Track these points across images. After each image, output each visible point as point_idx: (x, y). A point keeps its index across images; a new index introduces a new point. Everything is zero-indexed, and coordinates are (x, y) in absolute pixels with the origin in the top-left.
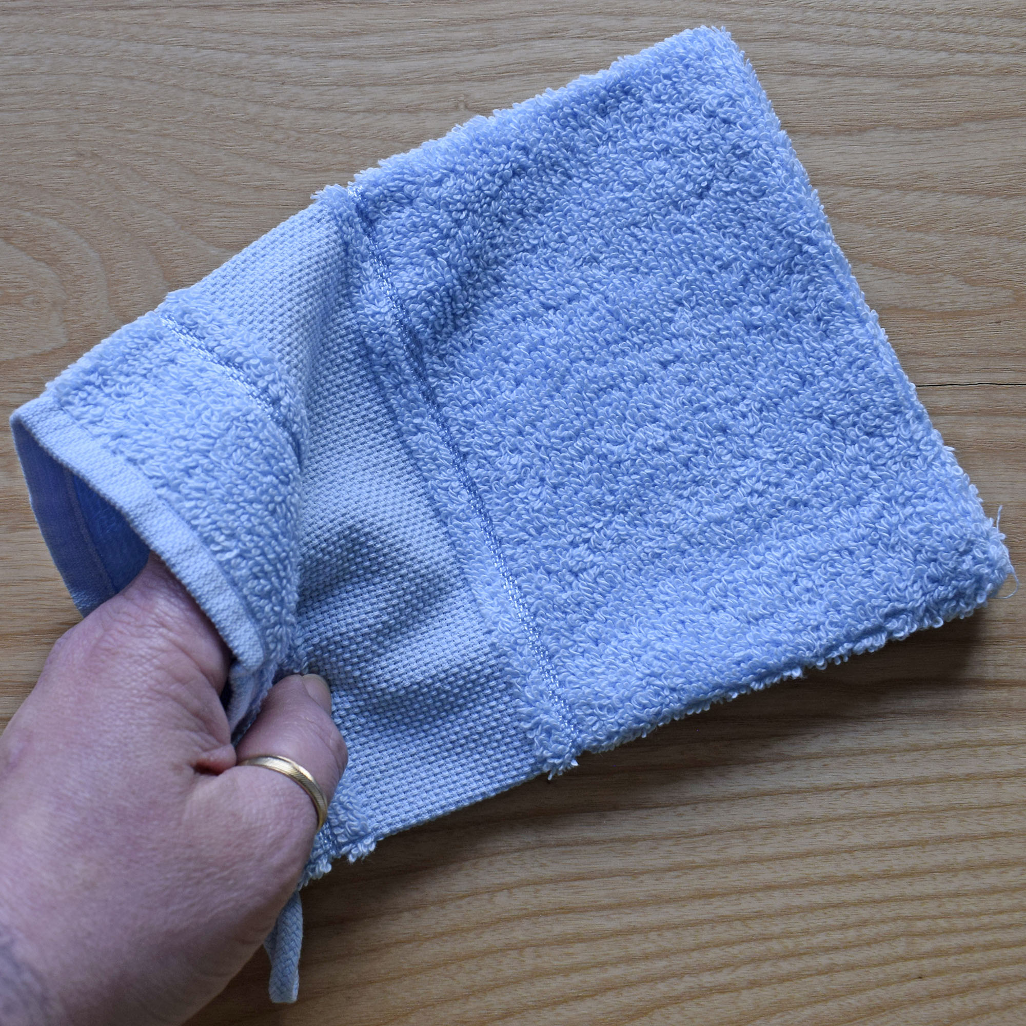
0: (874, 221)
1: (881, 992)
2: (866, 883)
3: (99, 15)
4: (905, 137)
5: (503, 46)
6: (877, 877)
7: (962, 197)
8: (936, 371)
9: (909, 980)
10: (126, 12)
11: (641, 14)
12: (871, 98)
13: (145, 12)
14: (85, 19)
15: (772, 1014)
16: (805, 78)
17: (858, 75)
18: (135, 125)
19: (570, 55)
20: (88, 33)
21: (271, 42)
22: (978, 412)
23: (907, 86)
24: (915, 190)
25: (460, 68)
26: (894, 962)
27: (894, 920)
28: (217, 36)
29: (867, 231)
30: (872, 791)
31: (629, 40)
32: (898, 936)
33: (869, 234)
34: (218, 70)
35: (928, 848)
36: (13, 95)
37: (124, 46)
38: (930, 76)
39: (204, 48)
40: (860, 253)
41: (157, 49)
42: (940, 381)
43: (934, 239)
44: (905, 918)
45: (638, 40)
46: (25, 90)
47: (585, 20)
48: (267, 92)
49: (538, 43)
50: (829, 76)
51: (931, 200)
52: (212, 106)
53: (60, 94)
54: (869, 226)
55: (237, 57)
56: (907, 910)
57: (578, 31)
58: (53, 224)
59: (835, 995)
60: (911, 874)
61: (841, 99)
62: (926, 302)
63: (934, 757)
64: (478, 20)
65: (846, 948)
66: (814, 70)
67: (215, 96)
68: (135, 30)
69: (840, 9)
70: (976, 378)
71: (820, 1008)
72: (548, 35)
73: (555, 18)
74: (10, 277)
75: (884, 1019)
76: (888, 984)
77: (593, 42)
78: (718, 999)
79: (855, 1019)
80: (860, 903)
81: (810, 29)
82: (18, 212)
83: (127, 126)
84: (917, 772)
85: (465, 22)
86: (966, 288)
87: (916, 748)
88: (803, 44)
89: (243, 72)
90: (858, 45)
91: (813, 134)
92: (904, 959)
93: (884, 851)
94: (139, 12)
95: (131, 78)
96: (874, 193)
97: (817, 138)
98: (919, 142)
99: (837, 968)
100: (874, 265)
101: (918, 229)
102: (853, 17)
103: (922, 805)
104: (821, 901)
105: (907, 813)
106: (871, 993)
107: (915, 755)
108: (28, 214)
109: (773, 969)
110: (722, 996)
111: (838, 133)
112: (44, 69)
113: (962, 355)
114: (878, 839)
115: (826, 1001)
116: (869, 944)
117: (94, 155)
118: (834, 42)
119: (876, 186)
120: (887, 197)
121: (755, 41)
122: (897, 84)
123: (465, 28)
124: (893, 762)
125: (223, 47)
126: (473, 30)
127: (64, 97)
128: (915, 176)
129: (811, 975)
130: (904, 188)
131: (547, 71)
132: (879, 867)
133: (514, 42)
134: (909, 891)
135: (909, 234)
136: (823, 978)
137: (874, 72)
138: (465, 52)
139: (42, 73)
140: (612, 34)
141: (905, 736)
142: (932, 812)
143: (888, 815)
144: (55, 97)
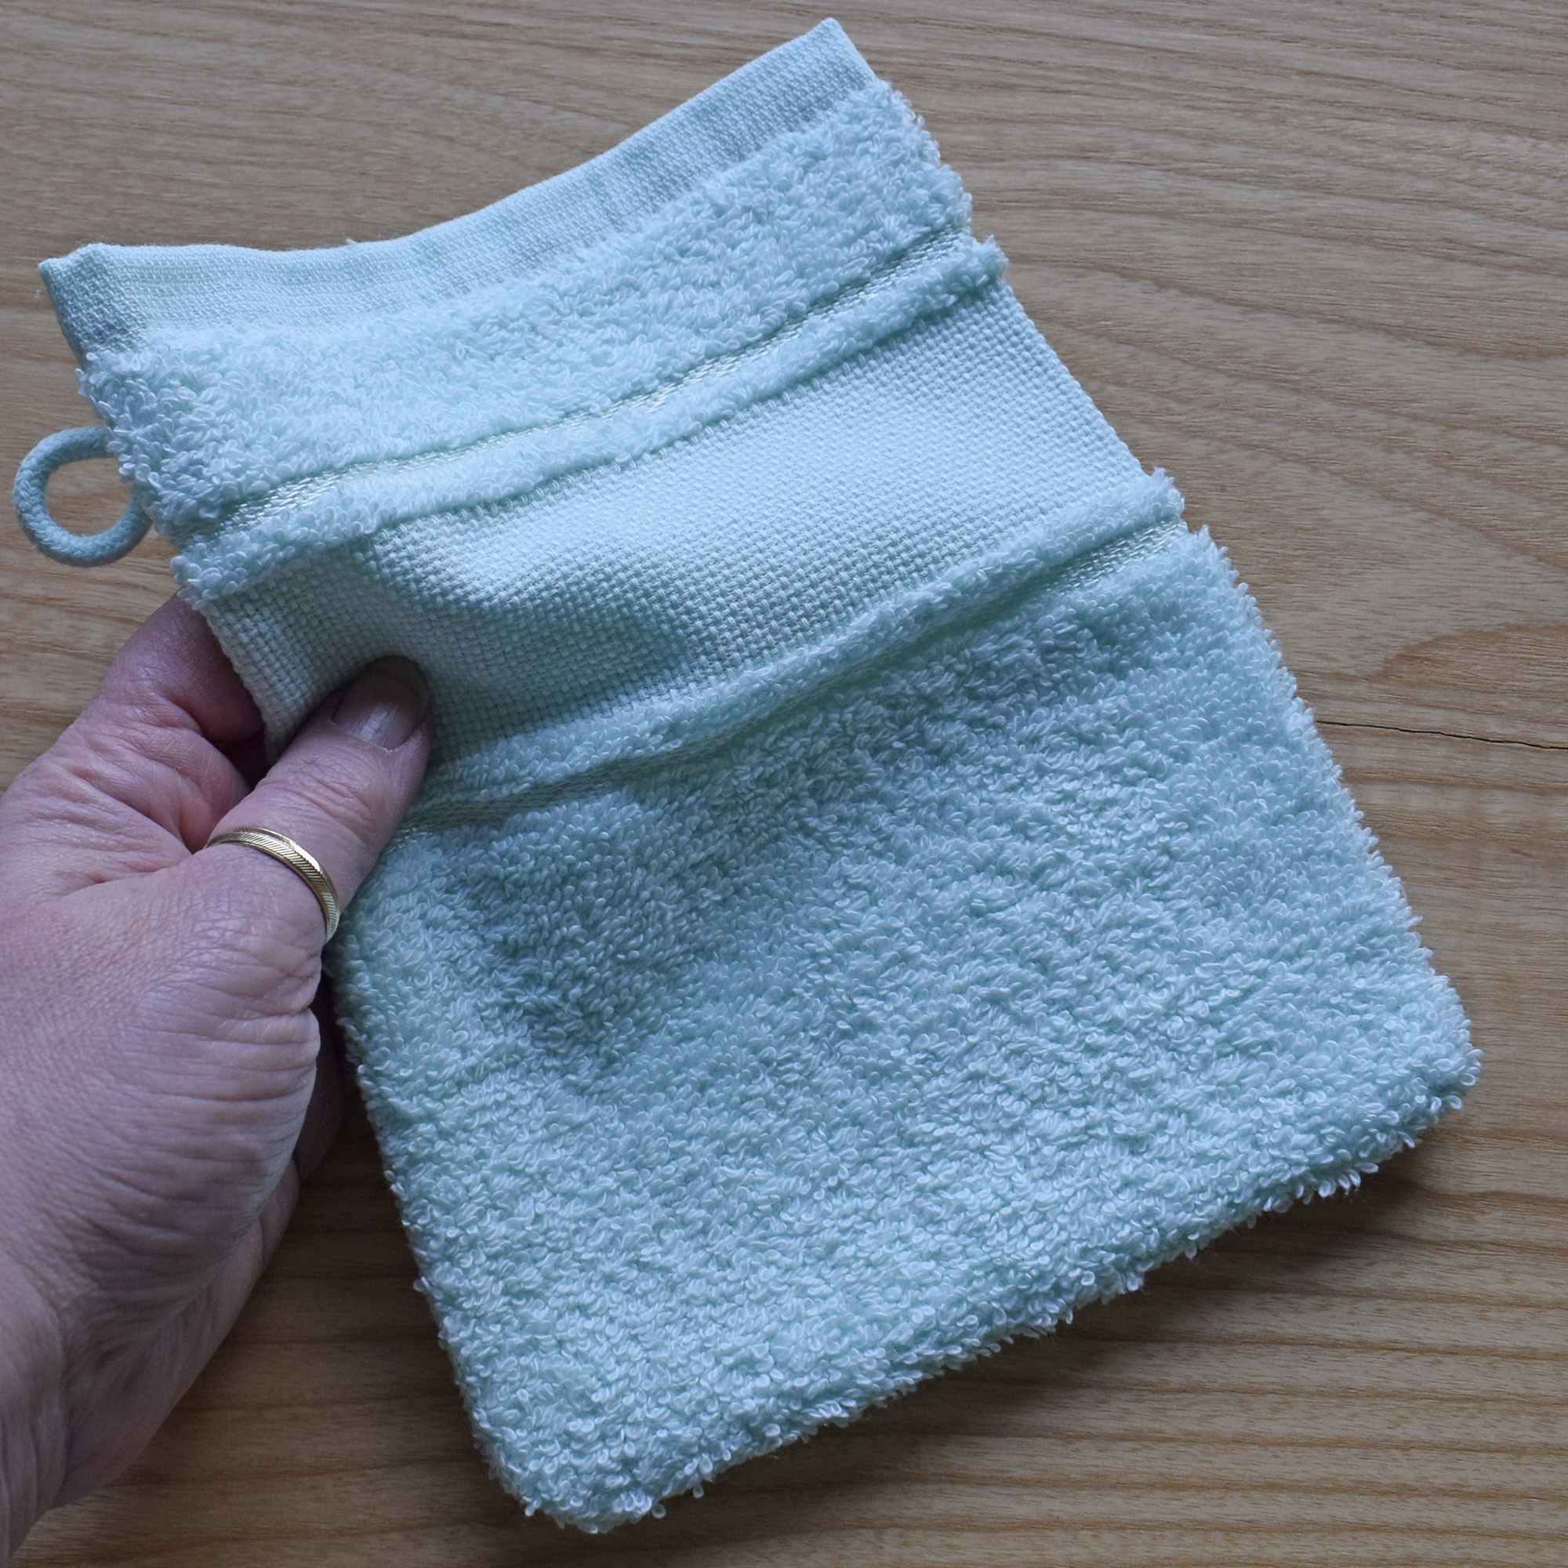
0: (1546, 493)
2: (1423, 1500)
3: (414, 40)
5: (1015, 162)
6: (1441, 1492)
10: (453, 42)
11: (1227, 141)
12: (1562, 308)
13: (483, 44)
14: (393, 44)
16: (1465, 266)
17: (1546, 271)
19: (1114, 188)
20: (394, 65)
28: (588, 94)
29: (1534, 507)
30: (1448, 1359)
31: (1205, 176)
33: (1536, 512)
34: (582, 144)
35: (1524, 1459)
36: (271, 142)
37: (445, 90)
39: (565, 109)
40: (1520, 538)
41: (495, 101)
45: (1218, 178)
46: (290, 137)
47: (1141, 138)
49: (1068, 165)
50: (1503, 267)
53: (341, 149)
54: (1539, 500)
56: (1483, 1550)
57: (1129, 154)
60: (1495, 1495)
61: (1516, 304)
63: (1550, 1320)
64: (981, 119)
66: (1479, 255)
68: (464, 69)
69: (1528, 170)
72: (1083, 154)
73: (1097, 130)
77: (1150, 173)
80: (1410, 1529)
81: (1481, 194)
84: (1521, 1339)
85: (962, 119)
87: (1521, 1302)
88: (1469, 216)
90: (1551, 226)
91: (1468, 351)
93: (1457, 1455)
94: (474, 43)
95: (450, 140)
96: (1551, 451)
97: (1474, 357)
100: (1540, 559)
102: (1548, 184)
103: (1522, 1391)
104: (1350, 1519)
105: (1495, 1400)
107: (1520, 1313)
111: (1507, 354)
112: (321, 109)
114: (1450, 1434)
118: (1515, 218)
119: (1556, 441)
121: (1394, 201)
123: (960, 128)
124: (1487, 1319)
125: (595, 111)
126: (971, 133)
127: (348, 154)
131: (1075, 207)
132: (1448, 1478)
133: (1032, 157)
134: (1488, 1521)
139: (319, 116)
140: (1181, 165)
141: (1508, 1281)
142: (1539, 1404)
143: (1469, 1399)
144: (334, 153)
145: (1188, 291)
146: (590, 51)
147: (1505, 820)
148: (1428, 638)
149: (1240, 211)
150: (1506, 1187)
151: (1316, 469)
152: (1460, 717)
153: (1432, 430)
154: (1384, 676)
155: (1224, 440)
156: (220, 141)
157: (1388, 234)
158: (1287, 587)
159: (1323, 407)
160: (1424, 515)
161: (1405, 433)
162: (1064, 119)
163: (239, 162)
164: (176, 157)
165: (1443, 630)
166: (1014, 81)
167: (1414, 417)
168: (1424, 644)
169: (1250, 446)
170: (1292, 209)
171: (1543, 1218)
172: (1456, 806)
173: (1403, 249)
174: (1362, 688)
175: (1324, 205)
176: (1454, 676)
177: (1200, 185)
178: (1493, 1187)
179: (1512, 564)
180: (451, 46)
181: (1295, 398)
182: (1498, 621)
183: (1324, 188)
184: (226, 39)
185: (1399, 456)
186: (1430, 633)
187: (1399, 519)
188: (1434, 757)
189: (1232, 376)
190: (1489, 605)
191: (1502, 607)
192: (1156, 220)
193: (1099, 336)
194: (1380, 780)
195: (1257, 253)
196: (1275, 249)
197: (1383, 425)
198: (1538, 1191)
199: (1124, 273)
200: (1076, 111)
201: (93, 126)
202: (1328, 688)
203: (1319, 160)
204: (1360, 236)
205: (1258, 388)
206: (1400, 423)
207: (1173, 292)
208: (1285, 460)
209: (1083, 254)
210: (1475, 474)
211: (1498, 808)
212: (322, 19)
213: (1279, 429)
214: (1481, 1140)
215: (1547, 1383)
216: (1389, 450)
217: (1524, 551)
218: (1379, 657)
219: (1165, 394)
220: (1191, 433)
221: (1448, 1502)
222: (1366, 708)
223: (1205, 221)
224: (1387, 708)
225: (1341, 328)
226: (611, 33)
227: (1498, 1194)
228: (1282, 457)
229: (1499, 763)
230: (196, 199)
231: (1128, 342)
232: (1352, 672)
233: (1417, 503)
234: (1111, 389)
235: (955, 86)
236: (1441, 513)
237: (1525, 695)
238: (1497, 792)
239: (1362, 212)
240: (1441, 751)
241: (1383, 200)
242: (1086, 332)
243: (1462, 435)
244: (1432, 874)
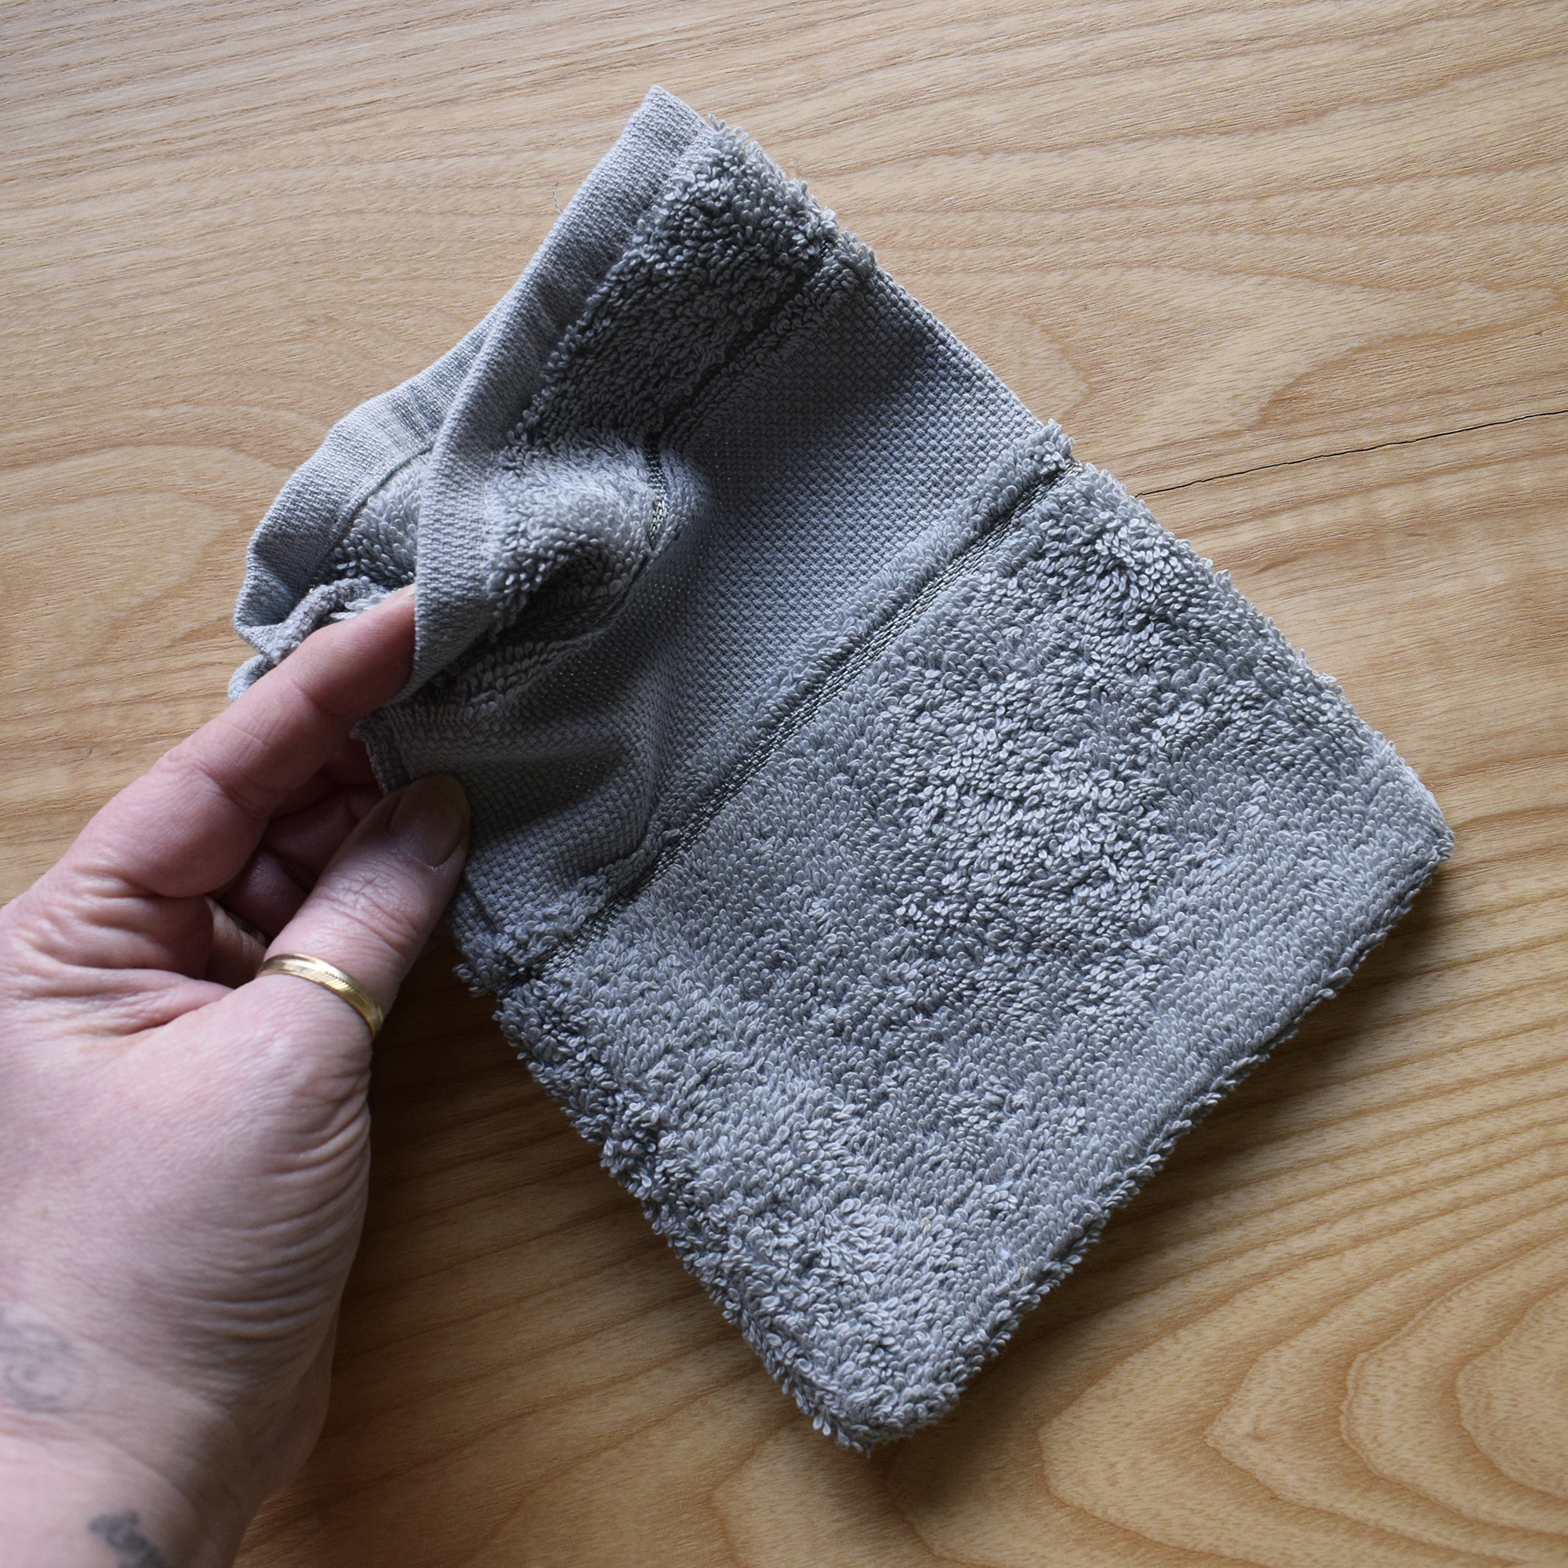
0: (1355, 230)
1: (1525, 1224)
2: (1483, 1087)
3: (305, 137)
4: (1378, 113)
5: (834, 87)
6: (1497, 1076)
7: (1465, 178)
8: (1467, 411)
9: (1559, 1203)
10: (339, 128)
11: (1005, 15)
12: (1326, 70)
13: (364, 123)
14: (288, 146)
15: (1389, 1276)
16: (1233, 59)
17: (1302, 43)
18: (375, 272)
19: (923, 83)
20: (294, 163)
21: (532, 134)
22: (1532, 455)
23: (1367, 47)
24: (1402, 180)
25: (783, 125)
26: (1537, 1183)
27: (1530, 1127)
29: (1348, 244)
30: (1472, 967)
31: (996, 50)
32: (1535, 1149)
33: (1351, 248)
34: (470, 182)
35: (1557, 1029)
36: (212, 260)
37: (343, 172)
38: (1398, 29)
39: (447, 157)
40: (1343, 273)
41: (387, 169)
42: (1475, 422)
43: (1438, 239)
44: (1543, 1124)
45: (1007, 48)
46: (226, 251)
47: (934, 34)
48: (539, 199)
49: (879, 75)
50: (1265, 51)
51: (1425, 189)
52: (469, 229)
53: (272, 248)
54: (1349, 237)
55: (492, 161)
56: (1543, 1113)
57: (927, 51)
58: (291, 416)
59: (1467, 1238)
60: (1541, 1065)
61: (1285, 78)
62: (1441, 324)
63: (1546, 910)
64: (796, 59)
65: (1471, 1175)
66: (1245, 46)
67: (472, 215)
68: (353, 148)
70: (1522, 410)
71: (1450, 1258)
72: (890, 62)
73: (895, 39)
74: (248, 494)
75: (1537, 1258)
76: (1535, 1213)
77: (949, 61)
78: (1315, 1266)
79: (1498, 1264)
80: (1481, 1114)
82: (243, 408)
83: (365, 275)
85: (780, 64)
86: (1489, 296)
87: (1519, 903)
88: (1225, 16)
89: (502, 178)
91: (1256, 130)
92: (1548, 1177)
93: (1500, 1042)
94: (355, 125)
95: (360, 212)
96: (1348, 193)
97: (1263, 134)
98: (1397, 117)
99: (1464, 1203)
100: (1364, 286)
101: (1414, 229)
103: (1540, 974)
104: (1429, 1120)
105: (1522, 988)
106: (1513, 1228)
107: (1521, 912)
108: (257, 410)
109: (1382, 1217)
110: (1320, 1263)
111: (1289, 123)
112: (245, 219)
113: (1499, 384)
114: (1491, 1028)
115: (1457, 1247)
116: (1500, 1165)
117: (330, 319)
119: (1350, 184)
120: (1366, 196)
121: (1161, 22)
122: (1357, 46)
123: (781, 72)
124: (1495, 925)
125: (472, 151)
126: (791, 73)
127: (279, 250)
128: (1399, 162)
129: (1431, 1217)
130: (1387, 179)
131: (896, 109)
132: (1499, 1064)
133: (846, 78)
134: (1542, 1088)
135: (1404, 238)
136: (1448, 1218)
137: (1324, 35)
138: (785, 103)
139: (245, 225)
140: (974, 47)
141: (1504, 888)
142: (1556, 981)
143: (1499, 994)
144: (267, 253)
145: (1010, 151)
146: (453, 101)
147: (1395, 512)
148: (1291, 381)
149: (1034, 70)
150: (1480, 812)
151: (1158, 267)
152: (1335, 437)
153: (1245, 206)
154: (1263, 422)
155: (1075, 266)
156: (169, 272)
157: (1162, 53)
158: (1161, 373)
159: (1149, 214)
160: (1259, 279)
161: (1223, 215)
162: (867, 37)
163: (191, 285)
164: (136, 296)
165: (1301, 370)
166: (814, 18)
167: (1227, 200)
168: (1289, 386)
169: (1096, 266)
170: (1077, 56)
171: (1517, 829)
172: (1352, 512)
173: (1177, 61)
174: (1248, 438)
175: (1102, 44)
176: (1321, 405)
177: (994, 58)
178: (1470, 816)
179: (1343, 297)
180: (336, 133)
181: (1124, 214)
182: (1344, 348)
183: (1098, 29)
184: (148, 184)
185: (1224, 236)
186: (1290, 376)
187: (1237, 289)
188: (1323, 478)
189: (1067, 211)
190: (1333, 338)
191: (1344, 335)
192: (966, 99)
193: (947, 211)
194: (1283, 510)
195: (1058, 101)
196: (1072, 93)
197: (1203, 214)
198: (1507, 808)
199: (952, 152)
200: (873, 28)
201: (59, 292)
202: (1220, 447)
203: (1088, 7)
204: (1139, 61)
205: (1093, 214)
206: (1218, 208)
207: (997, 156)
208: (1130, 268)
209: (914, 146)
210: (1290, 232)
211: (1388, 503)
212: (221, 143)
213: (1118, 244)
214: (1450, 780)
215: (1557, 961)
216: (1214, 233)
217: (1349, 283)
218: (1254, 408)
219: (1016, 243)
220: (1044, 269)
221: (1504, 1082)
222: (1256, 454)
223: (1007, 88)
224: (1272, 449)
225: (1144, 143)
226: (467, 81)
227: (1476, 820)
228: (1126, 266)
229: (1378, 466)
230: (164, 327)
231: (971, 210)
232: (1236, 428)
233: (1252, 270)
234: (969, 252)
235: (766, 38)
236: (1272, 273)
237: (1383, 403)
238: (1383, 491)
239: (1134, 40)
240: (1327, 471)
241: (1148, 25)
242: (935, 211)
243: (1271, 202)
244: (1349, 574)
